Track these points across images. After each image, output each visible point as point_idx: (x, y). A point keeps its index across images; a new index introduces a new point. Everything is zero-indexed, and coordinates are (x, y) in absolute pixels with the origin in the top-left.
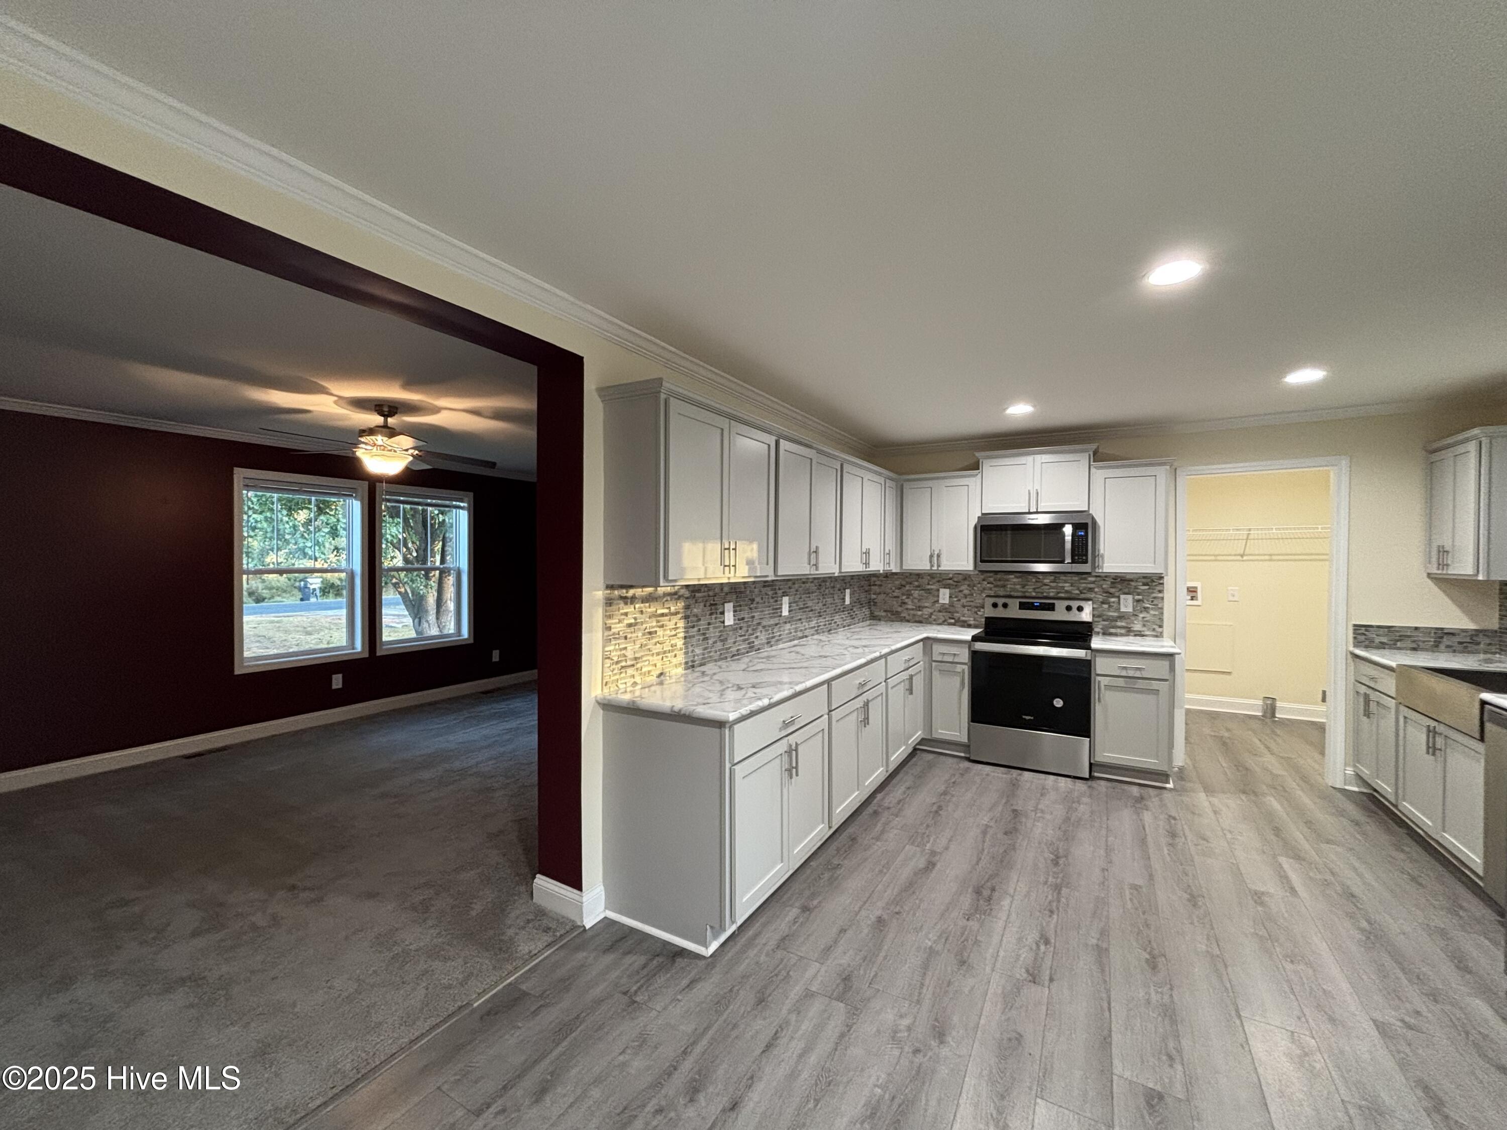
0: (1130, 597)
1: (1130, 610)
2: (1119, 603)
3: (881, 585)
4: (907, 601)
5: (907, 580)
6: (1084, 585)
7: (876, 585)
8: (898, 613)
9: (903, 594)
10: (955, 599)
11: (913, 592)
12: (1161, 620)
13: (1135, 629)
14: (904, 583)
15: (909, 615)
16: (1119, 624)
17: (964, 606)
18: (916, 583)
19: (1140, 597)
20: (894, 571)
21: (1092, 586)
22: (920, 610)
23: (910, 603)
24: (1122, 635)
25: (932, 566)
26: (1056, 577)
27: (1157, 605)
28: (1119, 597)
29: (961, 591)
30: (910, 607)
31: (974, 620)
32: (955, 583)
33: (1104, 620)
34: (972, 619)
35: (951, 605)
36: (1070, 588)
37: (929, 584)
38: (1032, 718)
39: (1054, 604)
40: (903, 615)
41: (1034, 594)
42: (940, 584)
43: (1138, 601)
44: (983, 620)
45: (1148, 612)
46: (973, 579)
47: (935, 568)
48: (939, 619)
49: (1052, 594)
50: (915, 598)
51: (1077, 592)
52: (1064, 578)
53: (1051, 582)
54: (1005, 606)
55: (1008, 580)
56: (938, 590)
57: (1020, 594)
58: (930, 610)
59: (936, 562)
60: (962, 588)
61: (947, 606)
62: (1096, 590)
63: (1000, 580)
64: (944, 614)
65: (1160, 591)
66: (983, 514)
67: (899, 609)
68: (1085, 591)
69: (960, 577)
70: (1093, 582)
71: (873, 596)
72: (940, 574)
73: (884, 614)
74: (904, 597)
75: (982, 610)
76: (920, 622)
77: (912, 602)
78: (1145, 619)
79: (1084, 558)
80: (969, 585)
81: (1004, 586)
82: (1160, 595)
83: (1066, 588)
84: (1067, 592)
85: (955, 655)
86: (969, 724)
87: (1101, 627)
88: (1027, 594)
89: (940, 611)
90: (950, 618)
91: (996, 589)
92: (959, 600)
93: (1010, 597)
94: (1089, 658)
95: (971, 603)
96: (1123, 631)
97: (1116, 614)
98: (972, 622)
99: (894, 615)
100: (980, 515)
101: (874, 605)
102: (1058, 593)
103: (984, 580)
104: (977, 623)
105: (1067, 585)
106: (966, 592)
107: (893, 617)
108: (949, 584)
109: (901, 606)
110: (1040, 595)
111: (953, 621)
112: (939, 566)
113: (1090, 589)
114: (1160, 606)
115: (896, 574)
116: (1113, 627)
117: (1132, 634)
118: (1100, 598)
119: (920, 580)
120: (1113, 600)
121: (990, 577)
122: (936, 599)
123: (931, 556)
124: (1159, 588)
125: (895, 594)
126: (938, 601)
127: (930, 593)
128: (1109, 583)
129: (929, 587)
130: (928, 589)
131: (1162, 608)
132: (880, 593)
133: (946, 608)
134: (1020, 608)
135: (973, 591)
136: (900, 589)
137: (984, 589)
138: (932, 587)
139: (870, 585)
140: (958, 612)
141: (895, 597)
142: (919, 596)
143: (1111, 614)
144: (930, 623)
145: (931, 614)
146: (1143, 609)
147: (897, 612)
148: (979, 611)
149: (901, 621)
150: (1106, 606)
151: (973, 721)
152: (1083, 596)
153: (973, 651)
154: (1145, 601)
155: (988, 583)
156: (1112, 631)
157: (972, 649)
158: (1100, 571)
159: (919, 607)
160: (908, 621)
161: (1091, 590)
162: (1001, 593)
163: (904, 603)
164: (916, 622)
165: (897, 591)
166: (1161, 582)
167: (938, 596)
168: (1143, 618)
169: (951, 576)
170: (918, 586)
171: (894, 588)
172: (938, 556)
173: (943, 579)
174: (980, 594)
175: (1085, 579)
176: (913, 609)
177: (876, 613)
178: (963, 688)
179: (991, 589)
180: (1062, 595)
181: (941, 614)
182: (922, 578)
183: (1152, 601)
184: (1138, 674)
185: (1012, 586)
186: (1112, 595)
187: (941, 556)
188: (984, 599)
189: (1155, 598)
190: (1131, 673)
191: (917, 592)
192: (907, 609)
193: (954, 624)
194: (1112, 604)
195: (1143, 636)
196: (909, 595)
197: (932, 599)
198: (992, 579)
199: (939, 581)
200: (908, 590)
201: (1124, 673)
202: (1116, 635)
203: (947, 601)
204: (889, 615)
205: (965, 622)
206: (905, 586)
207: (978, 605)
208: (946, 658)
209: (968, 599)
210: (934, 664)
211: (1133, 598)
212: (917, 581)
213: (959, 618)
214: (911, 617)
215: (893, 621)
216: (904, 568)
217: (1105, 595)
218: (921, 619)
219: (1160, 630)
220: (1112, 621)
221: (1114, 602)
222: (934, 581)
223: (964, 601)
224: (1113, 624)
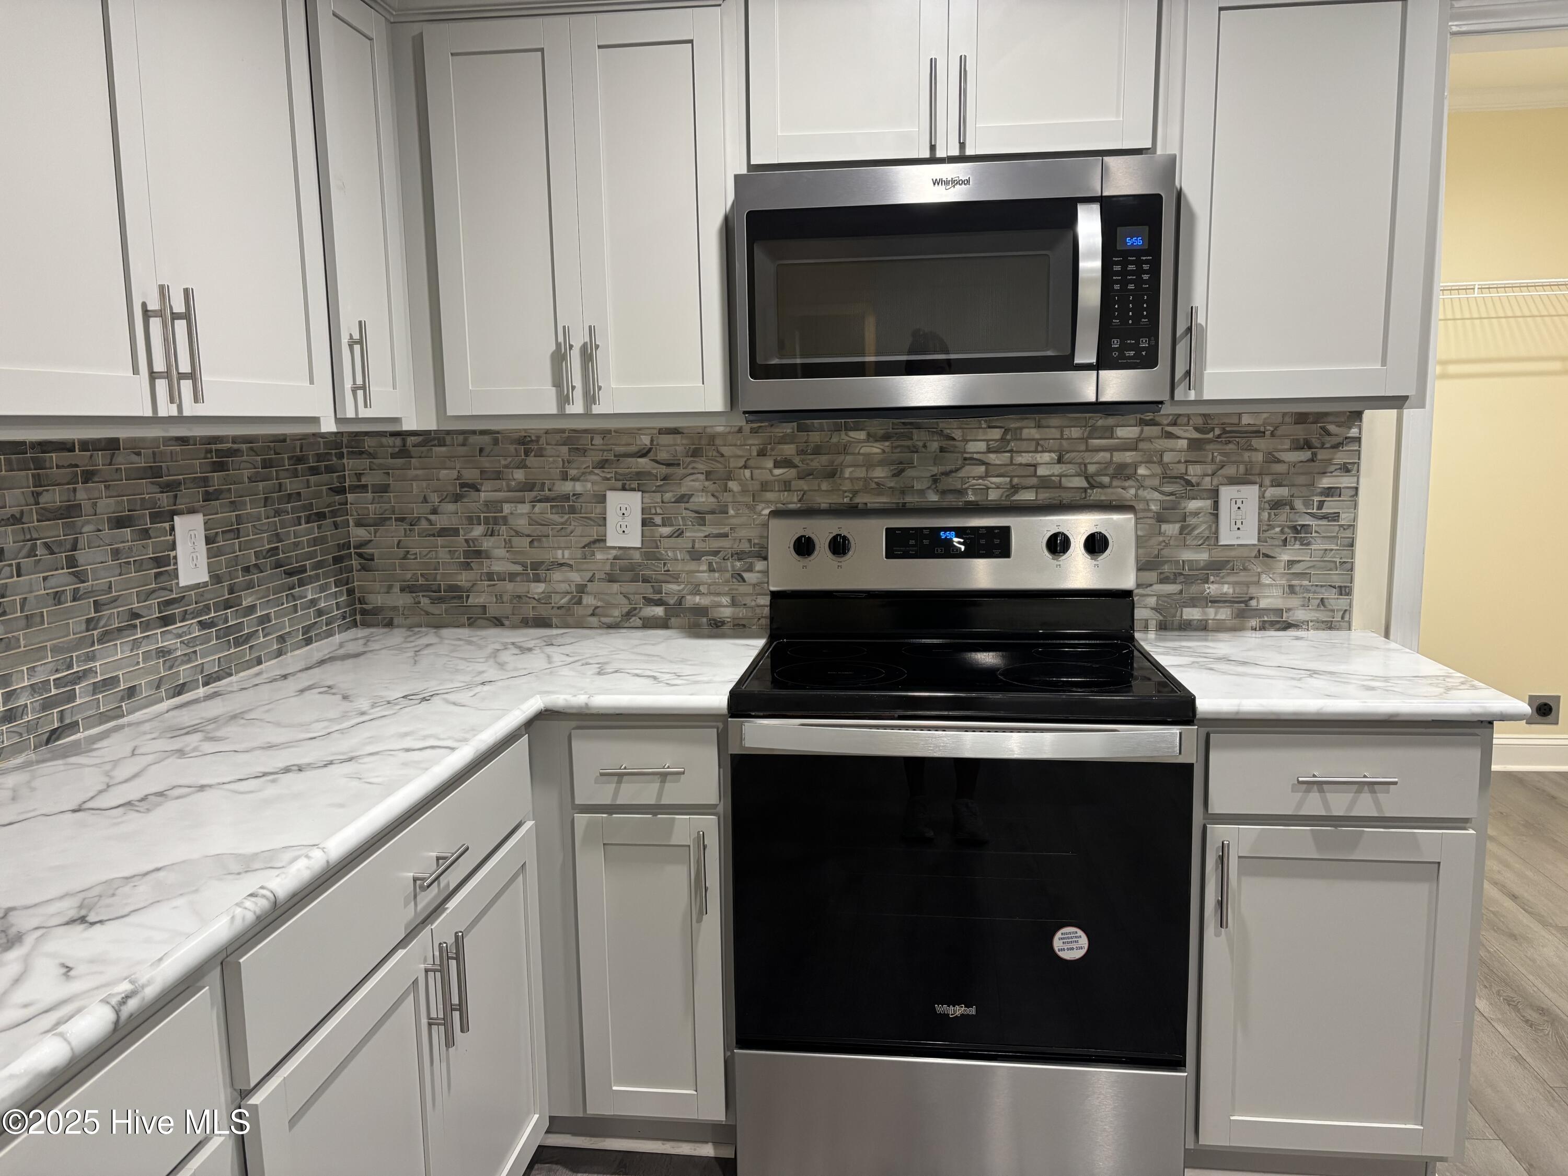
0: (1251, 493)
1: (1249, 536)
2: (1215, 515)
3: (384, 489)
4: (487, 544)
5: (485, 462)
6: (1104, 456)
7: (364, 488)
8: (456, 593)
9: (472, 520)
10: (666, 530)
11: (507, 508)
12: (1349, 568)
13: (1264, 603)
14: (471, 475)
15: (499, 598)
16: (1212, 589)
17: (695, 555)
18: (519, 475)
19: (1283, 492)
20: (409, 424)
21: (1128, 457)
22: (537, 579)
23: (501, 552)
24: (1220, 628)
25: (564, 399)
26: (1007, 431)
27: (1335, 517)
28: (1214, 494)
29: (683, 499)
30: (498, 567)
31: (734, 603)
32: (664, 470)
33: (1163, 580)
34: (725, 600)
35: (650, 549)
36: (1057, 469)
37: (565, 477)
38: (972, 1011)
39: (1006, 531)
40: (474, 600)
41: (933, 497)
42: (609, 473)
43: (1276, 505)
44: (766, 600)
45: (1305, 543)
46: (724, 450)
47: (576, 407)
48: (609, 605)
49: (993, 495)
50: (518, 534)
51: (1080, 482)
52: (1034, 433)
53: (989, 450)
54: (839, 546)
55: (844, 449)
56: (602, 499)
57: (882, 500)
58: (576, 577)
59: (577, 381)
60: (689, 485)
61: (637, 556)
62: (1142, 471)
63: (817, 451)
64: (631, 587)
65: (1345, 469)
66: (751, 167)
67: (463, 579)
68: (1106, 480)
69: (679, 445)
70: (1132, 446)
71: (359, 534)
72: (605, 433)
73: (401, 600)
74: (478, 531)
75: (760, 565)
76: (542, 623)
77: (508, 544)
78: (1297, 569)
79: (1144, 343)
80: (708, 475)
81: (832, 474)
82: (1345, 481)
83: (1041, 471)
84: (1045, 483)
85: (664, 777)
86: (726, 1047)
87: (1152, 601)
88: (911, 500)
89: (611, 579)
90: (650, 602)
91: (803, 485)
92: (679, 534)
93: (853, 511)
94: (1189, 756)
95: (716, 544)
96: (1224, 614)
97: (1203, 556)
98: (726, 613)
99: (441, 600)
100: (744, 170)
101: (364, 568)
102: (1015, 489)
103: (762, 453)
104: (742, 612)
105: (1046, 457)
106: (702, 500)
107: (436, 609)
108: (639, 475)
109: (467, 566)
110: (951, 500)
111: (659, 611)
112: (590, 398)
113: (1122, 467)
114: (1344, 519)
115: (426, 438)
116: (1193, 602)
117: (1254, 622)
118: (1154, 500)
119: (531, 461)
120: (1193, 505)
121: (783, 440)
122: (594, 532)
123: (559, 358)
124: (1340, 457)
125: (441, 521)
126: (602, 540)
127: (573, 510)
128: (1183, 444)
129: (567, 487)
130: (566, 498)
131: (1352, 527)
132: (381, 522)
133: (632, 568)
134: (891, 554)
135: (727, 497)
136: (457, 498)
137: (765, 486)
138: (579, 487)
139: (341, 491)
140: (675, 578)
141: (443, 532)
142: (532, 522)
143: (1187, 555)
144: (580, 625)
145: (581, 589)
146: (1290, 535)
147: (453, 588)
148: (750, 569)
149: (472, 623)
150: (1171, 529)
151: (743, 1043)
152: (1096, 495)
153: (733, 757)
154: (1299, 504)
155: (777, 465)
156: (1192, 614)
157: (734, 750)
158: (1192, 396)
159: (536, 566)
160: (498, 622)
161: (1123, 473)
162: (823, 502)
163: (478, 554)
164: (526, 623)
165: (451, 507)
166: (1354, 432)
167: (602, 521)
168: (1291, 563)
169: (646, 440)
170: (528, 486)
171: (435, 498)
172: (588, 355)
173: (618, 456)
174: (752, 508)
175: (1109, 432)
176: (512, 577)
177: (377, 600)
178: (703, 911)
179: (786, 486)
180: (1028, 496)
181: (615, 587)
182: (540, 454)
183: (1321, 505)
184: (1365, 806)
185: (861, 473)
186: (1190, 488)
187: (600, 355)
188: (766, 525)
189: (1330, 492)
190: (1339, 804)
191: (524, 508)
192: (490, 576)
193: (662, 624)
194: (1192, 521)
195: (1287, 626)
196: (496, 521)
197: (581, 533)
198: (789, 450)
199: (602, 464)
200: (487, 504)
201: (1313, 805)
202: (1203, 627)
203: (633, 539)
204: (425, 601)
205: (701, 611)
206: (475, 488)
207: (745, 546)
208: (630, 794)
209: (708, 530)
210: (581, 819)
211: (1262, 496)
212: (522, 466)
213: (680, 602)
214: (507, 608)
215: (438, 626)
216: (452, 410)
217: (1168, 489)
218: (544, 611)
219: (1342, 602)
220: (1189, 580)
221: (1196, 514)
222: (588, 461)
223: (695, 534)
224: (1194, 589)
